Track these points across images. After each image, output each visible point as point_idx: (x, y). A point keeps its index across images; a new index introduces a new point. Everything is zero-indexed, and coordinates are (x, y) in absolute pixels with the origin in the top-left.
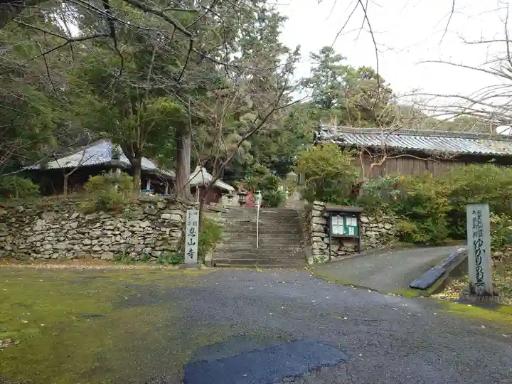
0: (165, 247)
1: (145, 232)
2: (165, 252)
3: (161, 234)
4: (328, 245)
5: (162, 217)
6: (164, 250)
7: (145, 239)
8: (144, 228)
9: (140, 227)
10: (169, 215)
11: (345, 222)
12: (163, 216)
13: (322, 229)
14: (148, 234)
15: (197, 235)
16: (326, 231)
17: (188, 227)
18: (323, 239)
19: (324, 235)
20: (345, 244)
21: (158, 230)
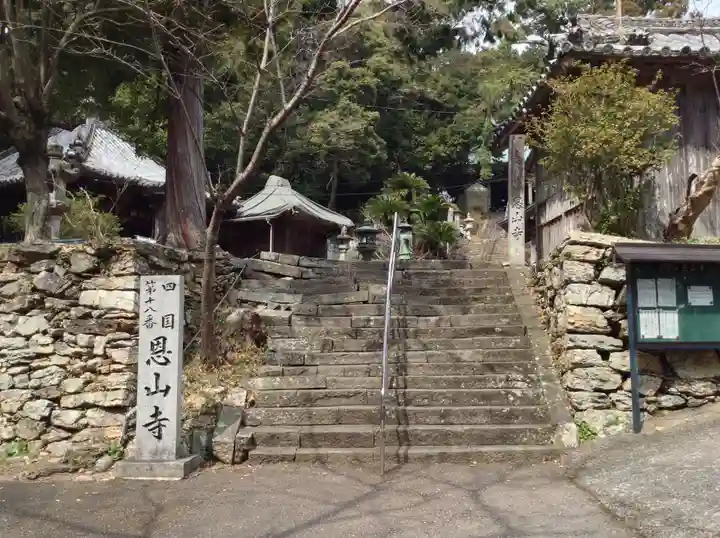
0: (90, 398)
1: (32, 351)
2: (90, 413)
3: (78, 355)
4: (625, 376)
5: (81, 302)
6: (85, 406)
7: (32, 370)
8: (28, 338)
9: (17, 335)
10: (103, 293)
11: (682, 297)
12: (87, 297)
13: (601, 320)
14: (39, 356)
15: (175, 358)
16: (614, 330)
17: (146, 336)
18: (605, 355)
19: (609, 342)
20: (680, 372)
21: (68, 343)
